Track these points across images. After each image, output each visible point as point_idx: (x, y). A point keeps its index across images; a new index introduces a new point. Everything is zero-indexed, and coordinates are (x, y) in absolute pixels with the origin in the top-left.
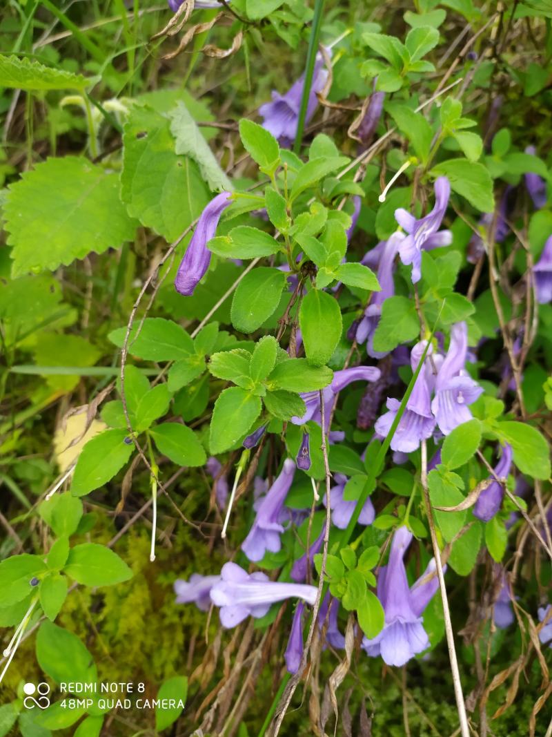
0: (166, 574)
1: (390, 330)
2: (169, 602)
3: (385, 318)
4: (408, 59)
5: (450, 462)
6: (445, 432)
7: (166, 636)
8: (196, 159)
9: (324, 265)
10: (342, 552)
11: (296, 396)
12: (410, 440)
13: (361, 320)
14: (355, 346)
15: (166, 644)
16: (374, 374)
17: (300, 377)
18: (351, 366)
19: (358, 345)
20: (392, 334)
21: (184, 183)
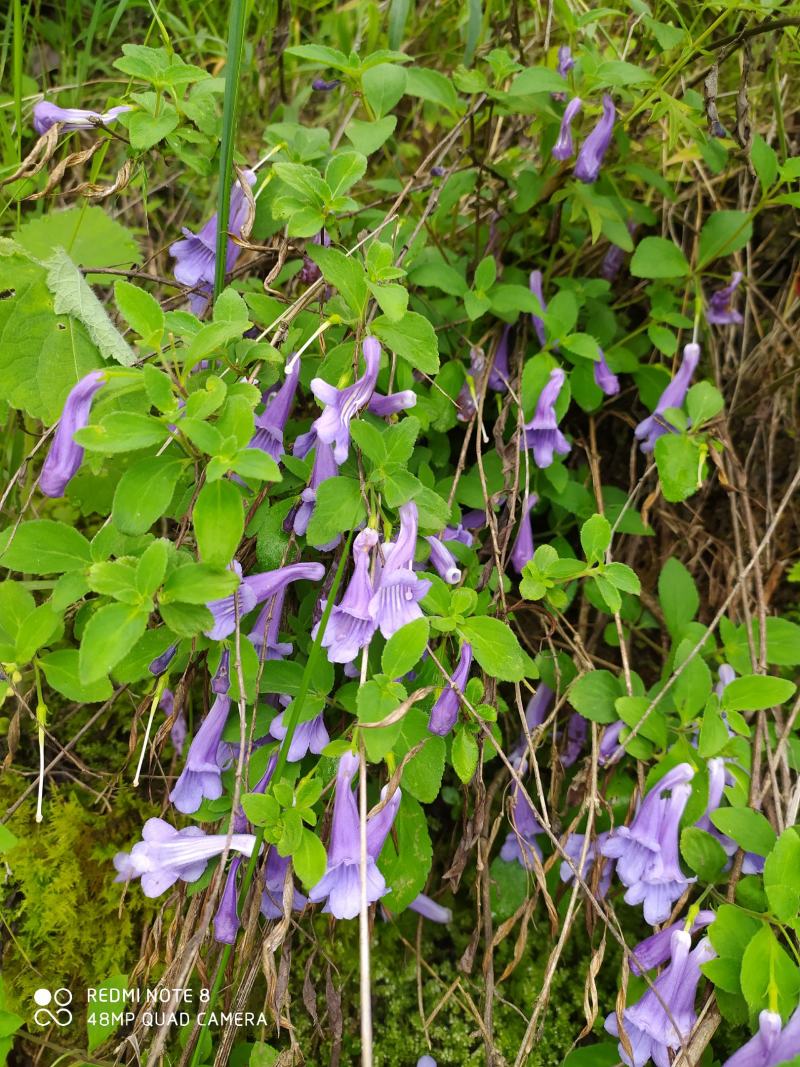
0: (103, 847)
1: (326, 519)
2: (109, 884)
3: (320, 504)
4: (328, 197)
5: (393, 671)
6: (387, 635)
7: (108, 928)
8: (83, 319)
9: (219, 452)
10: (275, 789)
11: (203, 607)
12: (349, 649)
13: (299, 506)
14: (293, 539)
15: (110, 940)
16: (316, 571)
17: (200, 585)
18: (288, 563)
19: (297, 537)
20: (330, 523)
21: (69, 349)
